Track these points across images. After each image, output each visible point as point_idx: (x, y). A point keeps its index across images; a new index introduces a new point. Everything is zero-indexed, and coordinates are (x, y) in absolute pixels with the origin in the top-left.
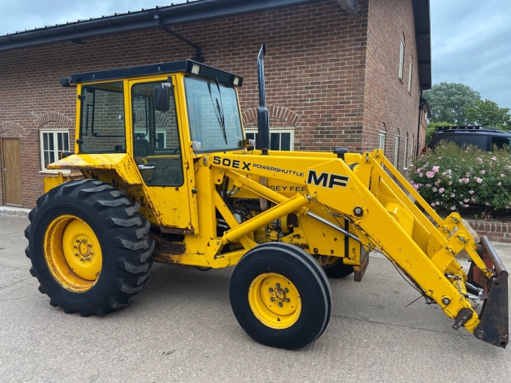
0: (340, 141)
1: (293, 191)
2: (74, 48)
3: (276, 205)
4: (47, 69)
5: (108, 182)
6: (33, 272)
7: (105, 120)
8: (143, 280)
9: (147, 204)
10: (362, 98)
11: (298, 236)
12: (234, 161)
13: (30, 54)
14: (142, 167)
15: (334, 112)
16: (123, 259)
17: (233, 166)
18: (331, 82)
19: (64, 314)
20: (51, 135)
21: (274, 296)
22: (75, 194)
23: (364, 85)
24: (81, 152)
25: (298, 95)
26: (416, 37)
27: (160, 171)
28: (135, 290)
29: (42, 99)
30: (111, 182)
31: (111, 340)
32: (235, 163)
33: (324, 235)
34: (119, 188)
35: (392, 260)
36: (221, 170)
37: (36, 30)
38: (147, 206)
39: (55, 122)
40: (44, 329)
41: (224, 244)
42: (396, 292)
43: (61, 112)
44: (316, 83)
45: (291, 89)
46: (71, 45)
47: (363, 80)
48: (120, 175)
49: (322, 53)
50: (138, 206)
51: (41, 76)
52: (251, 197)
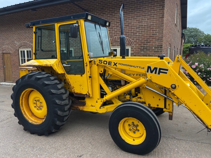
0: (152, 52)
1: (138, 76)
2: (32, 13)
3: (129, 83)
4: (21, 23)
5: (49, 72)
6: (15, 115)
7: (47, 45)
8: (66, 119)
9: (67, 82)
10: (163, 32)
11: (140, 98)
12: (109, 62)
13: (14, 16)
14: (65, 65)
15: (149, 39)
16: (57, 109)
17: (109, 64)
18: (148, 25)
19: (30, 134)
20: (24, 51)
21: (131, 128)
22: (33, 78)
23: (163, 26)
24: (36, 59)
25: (133, 31)
26: (181, 6)
27: (73, 67)
28: (63, 123)
29: (20, 36)
30: (50, 72)
31: (52, 149)
32: (110, 63)
33: (154, 98)
34: (54, 75)
35: (191, 110)
36: (102, 66)
37: (16, 5)
38: (67, 84)
39: (25, 46)
40: (21, 143)
41: (104, 101)
42: (186, 123)
43: (28, 41)
44: (141, 26)
45: (129, 29)
46: (31, 12)
47: (163, 24)
48: (55, 69)
49: (144, 12)
50: (63, 83)
51: (19, 26)
52: (117, 79)
